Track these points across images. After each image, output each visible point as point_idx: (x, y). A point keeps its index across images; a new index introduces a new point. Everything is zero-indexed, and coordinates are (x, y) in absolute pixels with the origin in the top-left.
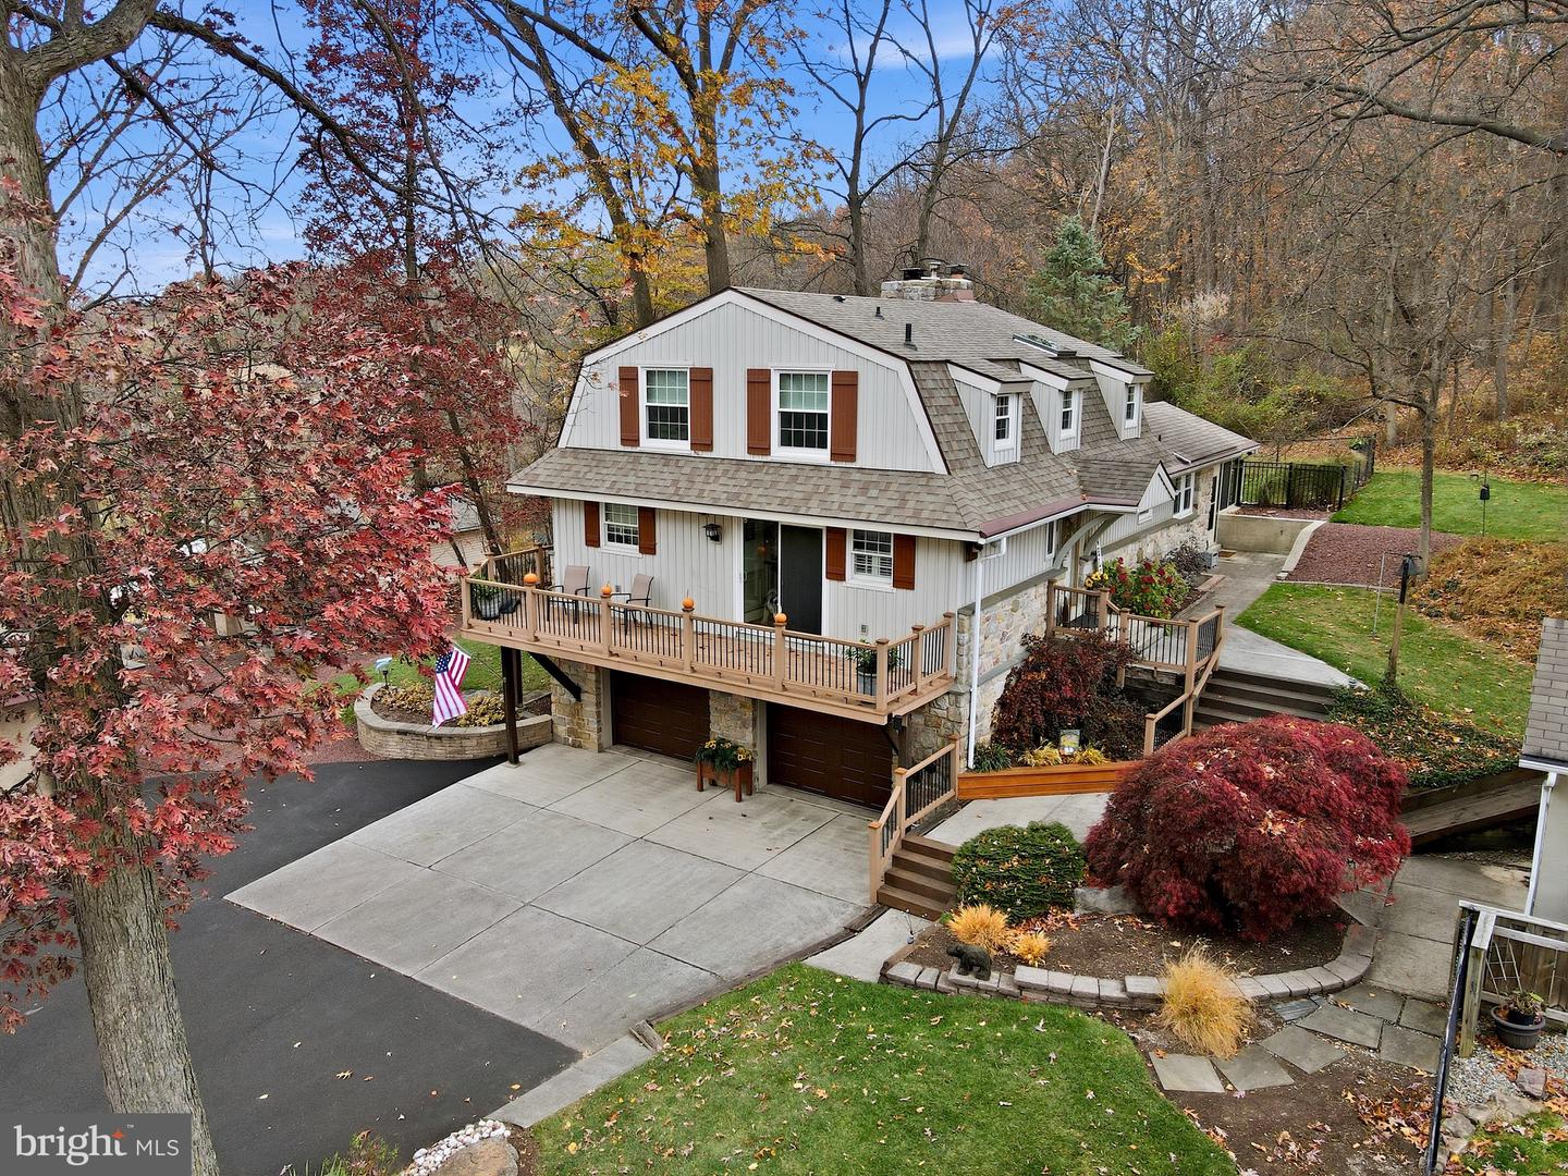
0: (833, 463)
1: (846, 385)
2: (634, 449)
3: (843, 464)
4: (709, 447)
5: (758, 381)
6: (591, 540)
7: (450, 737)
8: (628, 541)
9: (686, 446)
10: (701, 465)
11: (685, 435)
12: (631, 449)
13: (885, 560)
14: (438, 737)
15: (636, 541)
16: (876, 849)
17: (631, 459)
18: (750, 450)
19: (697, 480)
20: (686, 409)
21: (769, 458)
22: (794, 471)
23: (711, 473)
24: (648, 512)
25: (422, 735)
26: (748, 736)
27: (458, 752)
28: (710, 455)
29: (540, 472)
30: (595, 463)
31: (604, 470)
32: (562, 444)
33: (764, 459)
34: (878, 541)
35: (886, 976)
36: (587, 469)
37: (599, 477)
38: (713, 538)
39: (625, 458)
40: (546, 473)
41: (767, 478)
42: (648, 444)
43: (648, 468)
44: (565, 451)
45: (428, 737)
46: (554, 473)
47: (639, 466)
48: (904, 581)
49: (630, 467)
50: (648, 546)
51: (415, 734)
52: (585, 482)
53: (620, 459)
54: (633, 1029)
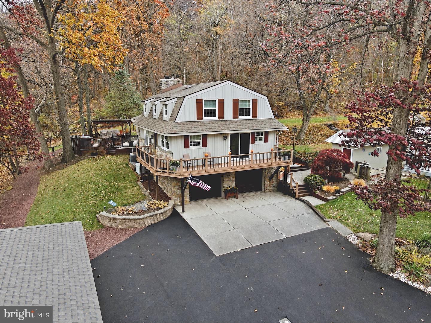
0: (253, 119)
1: (255, 102)
2: (201, 120)
3: (255, 119)
4: (223, 118)
5: (235, 102)
6: (187, 146)
7: (165, 212)
8: (197, 145)
9: (216, 118)
10: (222, 122)
11: (215, 116)
12: (200, 120)
13: (261, 138)
14: (162, 213)
15: (199, 145)
16: (297, 188)
17: (201, 123)
18: (234, 118)
19: (224, 126)
20: (215, 109)
21: (238, 119)
22: (245, 121)
23: (226, 124)
24: (205, 137)
25: (158, 214)
26: (234, 184)
27: (166, 216)
28: (223, 120)
29: (175, 129)
30: (191, 125)
31: (196, 127)
32: (177, 121)
33: (237, 119)
34: (260, 134)
35: (329, 200)
36: (190, 127)
37: (196, 128)
38: (225, 140)
39: (199, 123)
40: (178, 129)
41: (240, 123)
42: (205, 119)
43: (208, 124)
44: (178, 123)
45: (159, 214)
46: (180, 129)
47: (205, 125)
48: (266, 141)
49: (203, 125)
50: (205, 145)
51: (156, 215)
52: (193, 130)
53: (198, 123)
54: (325, 221)
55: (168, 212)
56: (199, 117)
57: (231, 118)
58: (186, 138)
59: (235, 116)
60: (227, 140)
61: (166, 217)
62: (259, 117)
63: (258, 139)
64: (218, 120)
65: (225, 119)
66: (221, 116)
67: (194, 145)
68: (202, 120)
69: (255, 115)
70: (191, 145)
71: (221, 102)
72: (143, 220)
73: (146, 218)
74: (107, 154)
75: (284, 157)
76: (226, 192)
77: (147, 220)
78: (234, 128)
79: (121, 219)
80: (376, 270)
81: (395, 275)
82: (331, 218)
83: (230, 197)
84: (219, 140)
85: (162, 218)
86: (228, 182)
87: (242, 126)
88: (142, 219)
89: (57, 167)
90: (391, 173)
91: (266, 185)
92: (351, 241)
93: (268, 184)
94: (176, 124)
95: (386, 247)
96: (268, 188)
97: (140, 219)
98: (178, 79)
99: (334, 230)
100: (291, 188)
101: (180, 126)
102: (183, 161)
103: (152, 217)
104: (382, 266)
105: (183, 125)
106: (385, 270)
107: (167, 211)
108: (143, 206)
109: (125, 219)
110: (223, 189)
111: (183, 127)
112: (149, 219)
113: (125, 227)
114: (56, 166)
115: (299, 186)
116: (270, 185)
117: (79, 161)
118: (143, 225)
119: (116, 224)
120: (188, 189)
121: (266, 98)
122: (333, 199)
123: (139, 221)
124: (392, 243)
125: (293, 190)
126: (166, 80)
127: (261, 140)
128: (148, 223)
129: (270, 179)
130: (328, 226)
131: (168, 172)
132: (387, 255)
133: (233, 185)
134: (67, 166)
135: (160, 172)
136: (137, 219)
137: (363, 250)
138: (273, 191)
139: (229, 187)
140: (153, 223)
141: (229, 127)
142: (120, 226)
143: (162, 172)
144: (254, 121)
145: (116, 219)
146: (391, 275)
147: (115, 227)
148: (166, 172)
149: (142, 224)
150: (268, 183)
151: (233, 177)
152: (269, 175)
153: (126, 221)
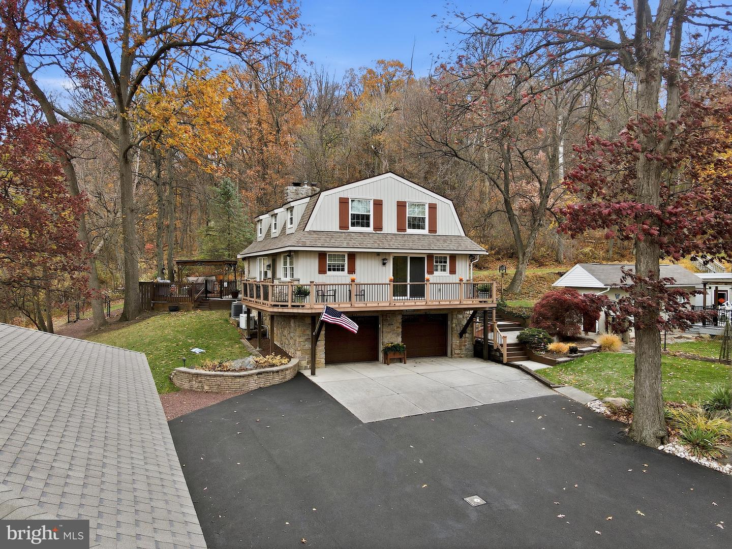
0: (429, 234)
1: (433, 208)
2: (346, 231)
3: (433, 234)
4: (381, 229)
5: (401, 206)
6: (322, 271)
7: (282, 370)
8: (338, 270)
9: (370, 229)
10: (380, 236)
11: (368, 225)
12: (344, 231)
13: (445, 266)
14: (278, 372)
15: (343, 270)
16: (505, 348)
17: (346, 235)
18: (398, 230)
19: (383, 241)
20: (369, 215)
21: (406, 233)
22: (416, 237)
23: (386, 238)
24: (352, 256)
25: (270, 372)
26: (400, 339)
27: (284, 378)
28: (381, 232)
29: (304, 240)
30: (330, 237)
31: (338, 239)
32: (307, 229)
33: (404, 233)
34: (442, 259)
35: (559, 363)
36: (329, 239)
37: (338, 242)
38: (384, 264)
39: (344, 234)
40: (308, 241)
41: (409, 239)
42: (352, 229)
43: (357, 237)
44: (310, 232)
45: (273, 372)
46: (312, 241)
47: (353, 237)
48: (453, 271)
49: (349, 237)
50: (352, 271)
51: (267, 372)
52: (333, 244)
53: (341, 235)
54: (551, 388)
55: (287, 372)
56: (344, 226)
57: (395, 231)
58: (322, 256)
59: (401, 228)
60: (387, 265)
61: (284, 380)
62: (440, 231)
63: (439, 268)
64: (374, 232)
65: (385, 231)
66: (378, 227)
67: (334, 270)
68: (348, 231)
69: (433, 230)
70: (330, 270)
71: (378, 204)
72: (246, 378)
73: (251, 375)
74: (196, 308)
75: (481, 294)
76: (387, 351)
77: (251, 380)
78: (400, 246)
79: (210, 376)
80: (635, 442)
81: (668, 448)
82: (561, 384)
83: (393, 361)
84: (375, 264)
85: (277, 380)
86: (389, 336)
87: (411, 244)
88: (243, 376)
89: (112, 327)
90: (642, 269)
91: (454, 346)
92: (594, 409)
93: (458, 344)
94: (306, 233)
95: (647, 399)
96: (457, 352)
97: (240, 377)
98: (314, 187)
99: (565, 397)
100: (495, 348)
101: (313, 236)
102: (314, 285)
103: (261, 376)
104: (644, 435)
105: (316, 236)
106: (651, 441)
107: (287, 369)
108: (246, 361)
109: (215, 376)
110: (381, 348)
111: (317, 239)
112: (256, 377)
113: (215, 389)
114: (111, 325)
115: (508, 345)
116: (460, 346)
117: (149, 317)
118: (246, 389)
119: (200, 385)
120: (323, 343)
121: (450, 202)
122: (566, 361)
123: (238, 380)
124: (658, 391)
125: (498, 350)
126: (295, 188)
127: (444, 270)
128: (253, 384)
129: (461, 335)
130: (554, 393)
131: (290, 306)
132: (650, 413)
133: (398, 340)
134: (128, 325)
135: (278, 306)
136: (236, 377)
137: (614, 418)
138: (467, 356)
139: (392, 343)
140: (262, 386)
141: (391, 243)
142: (206, 388)
143: (282, 306)
144: (431, 237)
145: (201, 375)
146: (661, 448)
147: (199, 390)
148: (287, 306)
149: (244, 385)
150: (458, 342)
151: (398, 327)
152: (459, 329)
153: (218, 378)
